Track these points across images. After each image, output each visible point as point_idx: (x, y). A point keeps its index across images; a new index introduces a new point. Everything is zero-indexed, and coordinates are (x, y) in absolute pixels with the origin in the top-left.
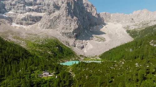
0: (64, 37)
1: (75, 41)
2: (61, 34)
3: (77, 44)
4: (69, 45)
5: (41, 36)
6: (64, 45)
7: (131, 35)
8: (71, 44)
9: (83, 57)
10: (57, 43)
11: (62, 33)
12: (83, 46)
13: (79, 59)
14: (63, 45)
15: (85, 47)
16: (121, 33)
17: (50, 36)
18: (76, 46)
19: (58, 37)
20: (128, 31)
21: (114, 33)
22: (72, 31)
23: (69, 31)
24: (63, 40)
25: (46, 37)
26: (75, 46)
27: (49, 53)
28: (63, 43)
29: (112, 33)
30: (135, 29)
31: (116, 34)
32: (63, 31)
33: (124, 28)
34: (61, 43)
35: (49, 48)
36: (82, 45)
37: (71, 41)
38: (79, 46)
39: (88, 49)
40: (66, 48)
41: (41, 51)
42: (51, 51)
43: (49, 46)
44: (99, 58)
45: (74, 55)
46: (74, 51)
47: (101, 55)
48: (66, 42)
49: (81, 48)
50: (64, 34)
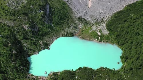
13: (74, 31)
35: (27, 15)
40: (59, 6)
41: (12, 25)
42: (29, 24)
43: (28, 10)
44: (106, 28)
45: (68, 20)
46: (71, 7)
47: (110, 18)
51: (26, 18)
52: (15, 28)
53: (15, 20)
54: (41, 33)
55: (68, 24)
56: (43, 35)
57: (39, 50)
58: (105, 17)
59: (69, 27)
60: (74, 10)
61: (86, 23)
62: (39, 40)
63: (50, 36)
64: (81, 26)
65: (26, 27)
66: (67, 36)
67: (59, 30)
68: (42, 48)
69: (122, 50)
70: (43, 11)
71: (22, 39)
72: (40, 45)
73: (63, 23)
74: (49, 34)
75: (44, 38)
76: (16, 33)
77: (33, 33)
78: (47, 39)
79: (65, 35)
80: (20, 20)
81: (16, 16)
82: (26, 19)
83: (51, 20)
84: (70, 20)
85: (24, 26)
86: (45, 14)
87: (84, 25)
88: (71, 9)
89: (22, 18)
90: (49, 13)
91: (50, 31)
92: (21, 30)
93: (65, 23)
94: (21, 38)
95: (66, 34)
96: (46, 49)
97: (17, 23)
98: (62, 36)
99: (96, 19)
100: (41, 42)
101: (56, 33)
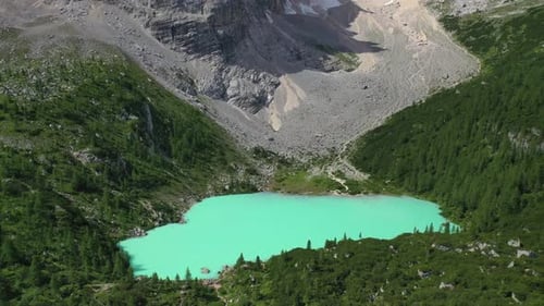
0: (168, 47)
1: (221, 70)
2: (148, 32)
3: (233, 83)
4: (194, 93)
5: (41, 43)
6: (170, 95)
7: (463, 41)
8: (203, 83)
9: (270, 162)
10: (130, 87)
11: (157, 24)
12: (263, 92)
13: (253, 180)
14: (161, 93)
15: (269, 97)
17: (93, 41)
18: (229, 92)
19: (134, 49)
20: (449, 23)
21: (391, 30)
22: (207, 15)
23: (191, 17)
24: (163, 62)
25: (71, 49)
26: (223, 96)
27: (84, 156)
28: (160, 80)
29: (381, 28)
30: (478, 11)
31: (397, 31)
32: (161, 15)
33: (428, 4)
34: (153, 82)
35: (81, 123)
36: (256, 90)
37: (204, 70)
38: (242, 94)
39: (288, 108)
40: (183, 115)
41: (28, 146)
42: (96, 145)
43: (83, 108)
44: (353, 168)
45: (222, 154)
46: (220, 123)
47: (354, 148)
48: (180, 76)
49: (254, 104)
50: (165, 30)
51: (80, 129)
52: (42, 158)
53: (37, 133)
54: (139, 177)
55: (225, 162)
57: (147, 227)
58: (338, 146)
59: (232, 171)
60: (233, 131)
61: (281, 162)
62: (137, 197)
63: (173, 190)
64: (268, 170)
66: (234, 193)
68: (154, 220)
69: (435, 201)
70: (137, 115)
71: (71, 191)
72: (145, 212)
73: (207, 160)
74: (169, 185)
75: (152, 194)
76: (44, 173)
77: (112, 175)
78: (164, 198)
79: (225, 190)
80: (57, 134)
81: (43, 121)
82: (80, 131)
84: (228, 155)
85: (75, 154)
86: (143, 124)
87: (279, 167)
88: (221, 128)
89: (62, 129)
90: (155, 129)
91: (170, 178)
92: (65, 163)
93: (214, 159)
94: (69, 187)
95: (227, 187)
96: (173, 222)
97: (45, 142)
98: (217, 194)
99: (310, 154)
100: (147, 204)
101: (190, 184)
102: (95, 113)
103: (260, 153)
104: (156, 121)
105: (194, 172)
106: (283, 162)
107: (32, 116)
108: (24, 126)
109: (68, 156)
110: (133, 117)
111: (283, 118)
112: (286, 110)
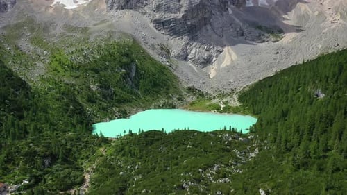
0: (161, 32)
1: (188, 44)
2: (151, 25)
3: (193, 52)
4: (168, 57)
8: (175, 51)
9: (194, 94)
11: (155, 20)
12: (211, 56)
13: (177, 103)
15: (214, 59)
16: (337, 12)
17: (120, 32)
18: (190, 56)
19: (140, 35)
21: (316, 13)
22: (182, 14)
23: (173, 16)
24: (154, 41)
26: (186, 59)
28: (149, 51)
29: (310, 12)
31: (320, 14)
32: (158, 16)
34: (144, 52)
35: (98, 72)
36: (206, 55)
37: (176, 44)
38: (197, 57)
40: (153, 69)
41: (73, 82)
42: (100, 83)
45: (168, 89)
46: (176, 73)
47: (247, 89)
48: (162, 49)
49: (203, 63)
50: (160, 24)
51: (96, 75)
52: (77, 88)
53: (78, 77)
55: (167, 94)
56: (120, 102)
57: (111, 119)
58: (238, 88)
59: (169, 98)
60: (182, 78)
61: (200, 95)
62: (113, 106)
63: (132, 105)
64: (191, 99)
65: (94, 87)
66: (163, 108)
67: (151, 100)
68: (116, 116)
70: (126, 69)
72: (114, 113)
73: (157, 92)
74: (131, 102)
76: (76, 93)
77: (104, 96)
78: (126, 107)
79: (159, 106)
80: (86, 77)
81: (81, 72)
83: (137, 86)
84: (171, 90)
85: (91, 86)
86: (128, 74)
87: (198, 98)
88: (175, 76)
89: (89, 75)
90: (135, 77)
91: (133, 99)
92: (86, 90)
93: (162, 92)
94: (84, 100)
95: (161, 105)
96: (124, 118)
97: (80, 81)
98: (155, 108)
99: (221, 91)
100: (116, 110)
101: (143, 103)
102: (106, 68)
103: (191, 90)
104: (137, 72)
105: (148, 98)
106: (202, 95)
107: (78, 69)
108: (74, 74)
109: (89, 87)
110: (124, 71)
111: (218, 71)
112: (221, 66)
